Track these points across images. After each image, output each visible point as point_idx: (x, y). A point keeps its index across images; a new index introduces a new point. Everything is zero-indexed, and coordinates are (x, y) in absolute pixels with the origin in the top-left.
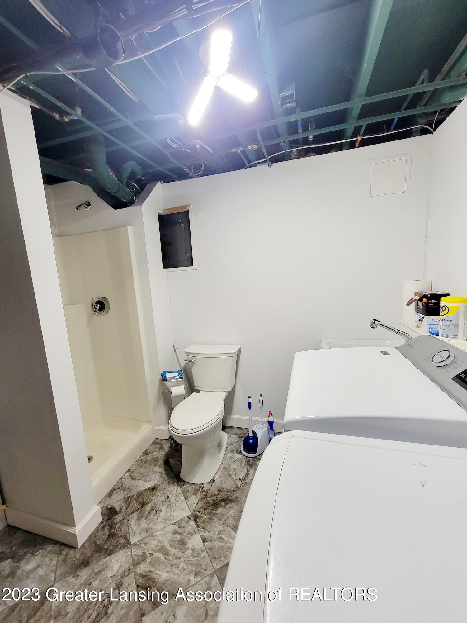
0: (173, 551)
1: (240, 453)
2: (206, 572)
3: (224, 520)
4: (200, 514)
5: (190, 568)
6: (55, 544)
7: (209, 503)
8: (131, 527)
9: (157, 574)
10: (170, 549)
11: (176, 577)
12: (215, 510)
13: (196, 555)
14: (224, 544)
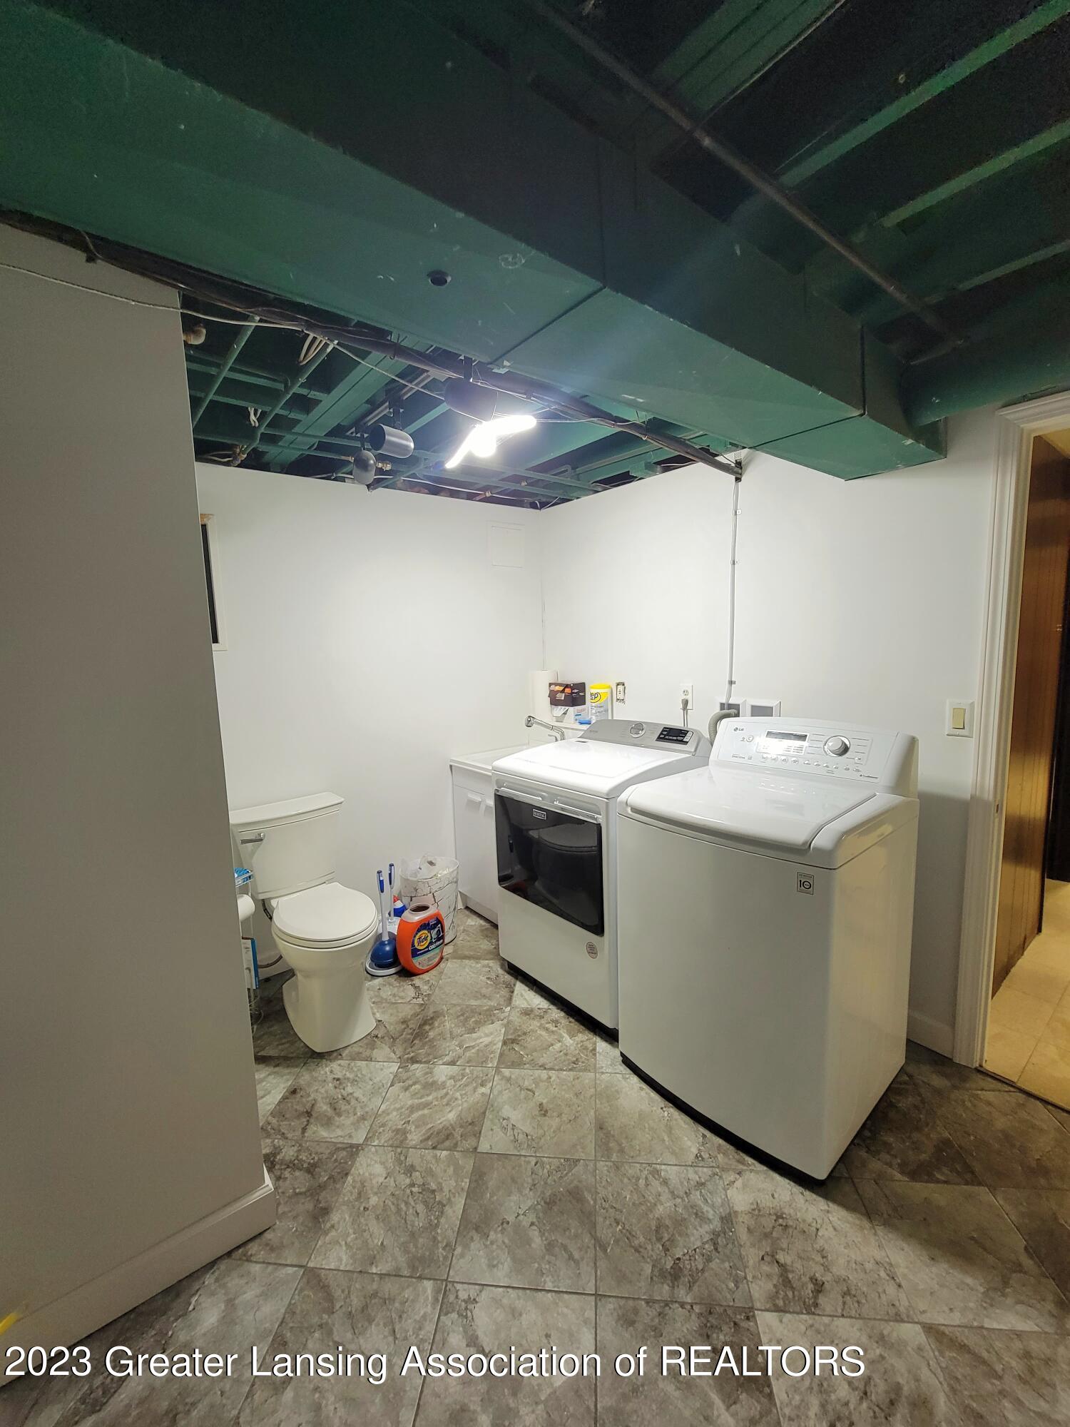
0: (430, 1098)
1: (374, 976)
2: (489, 1076)
3: (449, 1036)
4: (412, 1054)
5: (470, 1088)
6: (216, 1263)
7: (409, 1039)
8: (331, 1138)
9: (441, 1123)
10: (423, 1100)
11: (465, 1105)
12: (426, 1038)
13: (460, 1078)
14: (477, 1048)
